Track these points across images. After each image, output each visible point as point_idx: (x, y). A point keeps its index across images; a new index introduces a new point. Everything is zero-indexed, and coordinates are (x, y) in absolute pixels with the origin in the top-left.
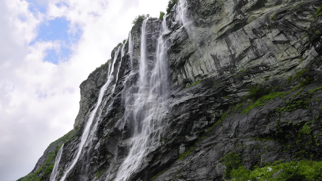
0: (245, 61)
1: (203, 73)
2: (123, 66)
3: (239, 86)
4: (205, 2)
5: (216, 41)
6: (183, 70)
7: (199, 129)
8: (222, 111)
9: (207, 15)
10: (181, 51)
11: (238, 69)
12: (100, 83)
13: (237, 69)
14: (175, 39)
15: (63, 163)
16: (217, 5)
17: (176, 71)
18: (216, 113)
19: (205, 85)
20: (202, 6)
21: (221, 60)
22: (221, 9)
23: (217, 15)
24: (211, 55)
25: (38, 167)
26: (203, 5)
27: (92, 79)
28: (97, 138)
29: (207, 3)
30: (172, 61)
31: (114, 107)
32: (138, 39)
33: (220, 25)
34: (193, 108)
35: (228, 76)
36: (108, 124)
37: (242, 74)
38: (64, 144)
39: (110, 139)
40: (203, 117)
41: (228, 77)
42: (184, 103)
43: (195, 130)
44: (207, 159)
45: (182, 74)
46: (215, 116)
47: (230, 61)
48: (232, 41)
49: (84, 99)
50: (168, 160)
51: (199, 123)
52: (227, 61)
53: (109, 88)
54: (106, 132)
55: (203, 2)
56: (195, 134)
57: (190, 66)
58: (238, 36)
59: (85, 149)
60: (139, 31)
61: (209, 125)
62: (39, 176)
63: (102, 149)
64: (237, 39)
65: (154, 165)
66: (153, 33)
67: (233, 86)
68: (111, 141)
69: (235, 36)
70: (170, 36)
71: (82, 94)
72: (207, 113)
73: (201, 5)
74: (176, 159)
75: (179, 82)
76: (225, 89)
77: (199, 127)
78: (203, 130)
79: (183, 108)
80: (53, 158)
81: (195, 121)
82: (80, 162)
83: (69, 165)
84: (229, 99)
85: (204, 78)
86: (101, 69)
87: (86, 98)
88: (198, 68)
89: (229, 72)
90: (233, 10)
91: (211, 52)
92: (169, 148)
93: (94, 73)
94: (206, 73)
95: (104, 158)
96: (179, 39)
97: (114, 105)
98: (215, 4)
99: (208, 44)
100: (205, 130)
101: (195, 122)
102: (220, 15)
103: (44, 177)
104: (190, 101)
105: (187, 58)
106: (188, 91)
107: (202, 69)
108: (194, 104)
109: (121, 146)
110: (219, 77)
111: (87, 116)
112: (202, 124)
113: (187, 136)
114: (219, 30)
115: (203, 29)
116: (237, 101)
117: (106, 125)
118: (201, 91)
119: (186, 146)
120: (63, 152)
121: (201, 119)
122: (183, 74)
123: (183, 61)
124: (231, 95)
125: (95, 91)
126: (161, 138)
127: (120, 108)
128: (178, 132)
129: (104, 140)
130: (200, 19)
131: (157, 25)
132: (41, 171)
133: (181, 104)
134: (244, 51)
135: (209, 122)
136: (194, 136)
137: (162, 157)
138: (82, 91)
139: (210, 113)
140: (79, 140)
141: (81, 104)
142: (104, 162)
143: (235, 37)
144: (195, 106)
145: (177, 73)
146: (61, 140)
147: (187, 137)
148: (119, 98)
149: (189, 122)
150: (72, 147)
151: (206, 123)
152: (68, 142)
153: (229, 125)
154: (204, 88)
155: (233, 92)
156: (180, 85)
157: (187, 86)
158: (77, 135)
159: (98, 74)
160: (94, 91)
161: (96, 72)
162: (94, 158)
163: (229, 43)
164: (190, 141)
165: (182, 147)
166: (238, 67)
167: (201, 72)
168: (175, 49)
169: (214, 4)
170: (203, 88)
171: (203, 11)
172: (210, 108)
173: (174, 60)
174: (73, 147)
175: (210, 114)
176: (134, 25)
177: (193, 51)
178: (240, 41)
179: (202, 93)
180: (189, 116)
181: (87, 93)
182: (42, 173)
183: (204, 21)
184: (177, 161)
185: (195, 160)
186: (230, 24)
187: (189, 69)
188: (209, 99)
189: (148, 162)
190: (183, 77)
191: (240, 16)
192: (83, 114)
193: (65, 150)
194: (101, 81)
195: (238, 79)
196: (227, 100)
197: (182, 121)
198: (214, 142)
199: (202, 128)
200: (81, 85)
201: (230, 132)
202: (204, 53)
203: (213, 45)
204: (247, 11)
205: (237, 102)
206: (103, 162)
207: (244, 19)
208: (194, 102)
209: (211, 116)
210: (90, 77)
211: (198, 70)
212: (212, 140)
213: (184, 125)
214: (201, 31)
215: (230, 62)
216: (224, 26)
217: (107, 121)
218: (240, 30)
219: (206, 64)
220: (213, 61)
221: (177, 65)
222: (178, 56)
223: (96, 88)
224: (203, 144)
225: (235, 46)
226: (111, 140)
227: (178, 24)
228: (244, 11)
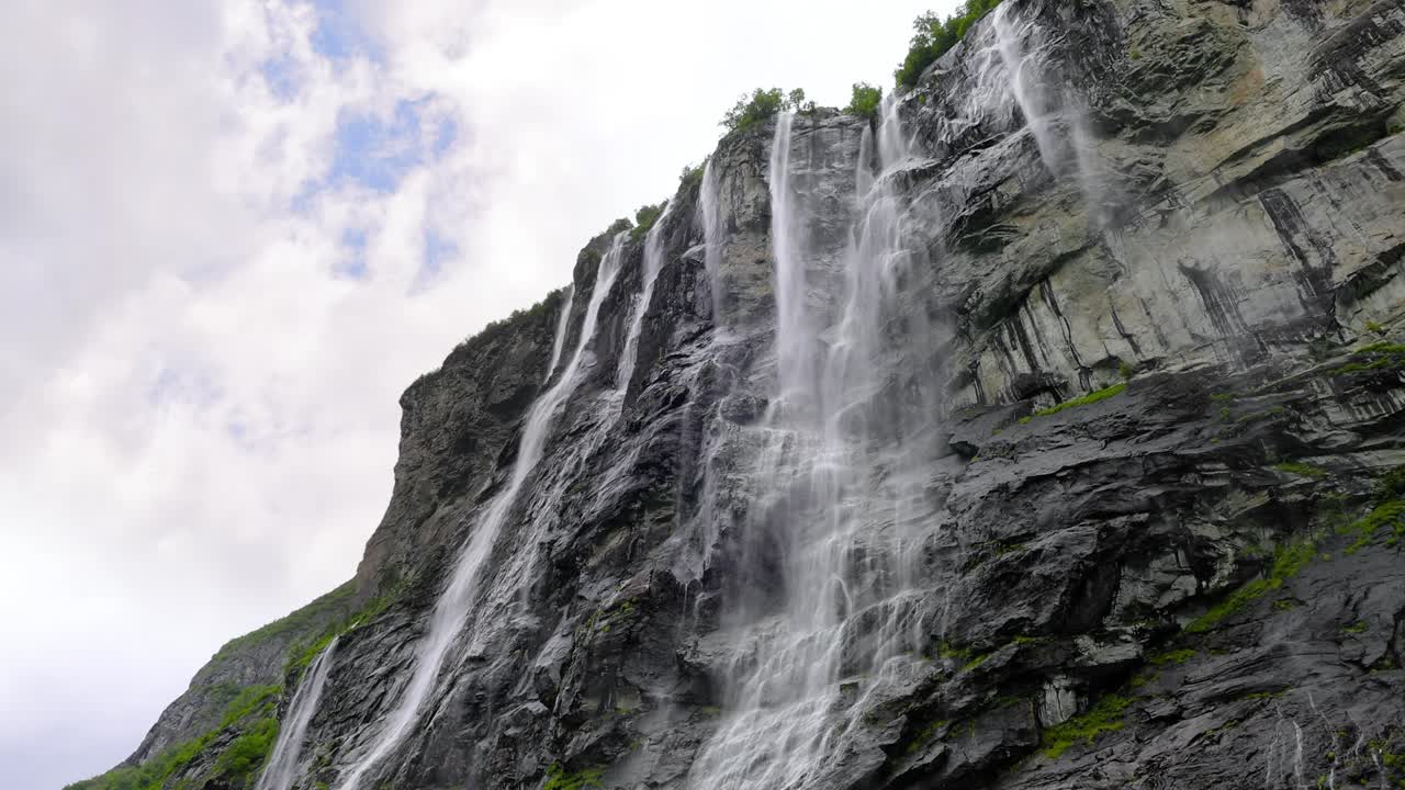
0: (1392, 302)
1: (1136, 349)
2: (665, 307)
3: (1367, 417)
4: (1148, 29)
5: (1206, 207)
6: (1011, 334)
7: (1147, 611)
8: (1269, 533)
9: (1157, 87)
10: (1007, 243)
11: (1348, 337)
12: (502, 391)
13: (1347, 340)
14: (980, 187)
15: (331, 727)
16: (1210, 45)
17: (973, 337)
18: (1239, 542)
19: (1165, 401)
20: (1129, 45)
21: (1243, 294)
22: (1230, 62)
23: (1208, 91)
24: (1184, 270)
25: (160, 745)
26: (1137, 43)
27: (462, 372)
28: (537, 620)
29: (1157, 32)
30: (951, 290)
31: (638, 479)
32: (749, 190)
33: (1230, 134)
34: (1108, 507)
35: (1295, 367)
36: (602, 555)
37: (1390, 362)
38: (337, 638)
39: (638, 619)
40: (1169, 553)
41: (1297, 373)
42: (1052, 477)
43: (1129, 614)
44: (1248, 759)
45: (1006, 351)
46: (1235, 555)
47: (1300, 297)
48: (1303, 208)
49: (418, 458)
50: (988, 747)
51: (1146, 582)
52: (1283, 301)
53: (578, 403)
54: (603, 592)
55: (1135, 28)
56: (1132, 635)
57: (1059, 314)
58: (1344, 187)
59: (468, 667)
60: (759, 158)
61: (1203, 599)
62: (185, 779)
63: (596, 666)
64: (1335, 197)
65: (913, 763)
66: (825, 170)
67: (1329, 414)
68: (642, 632)
69: (1325, 184)
70: (940, 178)
71: (408, 435)
72: (1191, 537)
73: (1124, 42)
74: (1030, 751)
75: (985, 389)
76: (1289, 429)
77: (1149, 602)
78: (1168, 617)
79: (1051, 502)
80: (259, 705)
81: (1126, 569)
82: (445, 725)
83: (361, 739)
84: (1313, 477)
85: (1140, 376)
86: (513, 331)
87: (425, 453)
88: (1103, 328)
89: (1301, 351)
90: (1308, 69)
91: (1180, 255)
92: (988, 689)
93: (476, 343)
94: (1151, 350)
95: (600, 712)
96: (999, 189)
97: (640, 468)
98: (1202, 41)
99: (1160, 217)
100: (1178, 621)
101: (1127, 571)
102: (1229, 92)
103: (216, 782)
104: (1086, 471)
105: (1041, 277)
106: (1060, 429)
107: (1129, 332)
108: (1115, 485)
109: (692, 660)
110: (1240, 373)
111: (461, 524)
112: (1164, 588)
113: (1086, 637)
114: (1225, 155)
115: (1134, 149)
116: (1365, 490)
117: (592, 562)
118: (1146, 428)
119: (1078, 691)
120: (331, 675)
121: (1156, 564)
122: (1014, 353)
123: (1019, 289)
124: (1321, 460)
125: (479, 424)
126: (928, 637)
127: (668, 488)
128: (1037, 613)
129: (605, 623)
130: (1118, 101)
131: (842, 139)
132: (197, 758)
133: (1035, 484)
134: (1383, 256)
135: (1204, 583)
136: (1126, 641)
137: (950, 728)
138: (410, 421)
139: (1209, 539)
140: (417, 626)
141: (403, 477)
142: (602, 731)
143: (1324, 189)
144: (1121, 495)
145: (977, 346)
146: (275, 635)
147: (1084, 642)
148: (665, 439)
149: (1090, 574)
150: (377, 655)
151: (1189, 584)
152: (356, 632)
153: (1347, 603)
154: (1160, 418)
155: (1334, 446)
156: (990, 401)
157: (1036, 408)
158: (406, 604)
159: (494, 352)
160: (471, 424)
161: (489, 342)
162: (524, 713)
163: (1286, 216)
164: (1103, 666)
165: (1057, 690)
166: (1349, 329)
167: (1119, 347)
168: (975, 234)
169: (1193, 37)
170: (1154, 417)
171: (1134, 66)
172: (1202, 514)
173: (963, 285)
174: (385, 655)
175: (1205, 543)
176: (726, 130)
177: (1077, 246)
178: (1358, 209)
179: (1149, 439)
180: (1092, 540)
181: (434, 432)
182: (198, 765)
183: (1139, 112)
184: (1037, 761)
185: (1173, 759)
186: (1287, 132)
187: (1052, 329)
188: (1197, 471)
189: (882, 747)
190: (1010, 368)
191: (1356, 95)
192: (408, 522)
193: (344, 668)
194: (509, 380)
195: (1362, 383)
196: (1303, 481)
197: (1053, 565)
198: (1266, 677)
199: (1162, 610)
200: (408, 392)
201: (1358, 636)
202: (1136, 261)
203: (1189, 222)
204: (1391, 72)
205: (1362, 493)
206: (596, 728)
207: (1377, 109)
208: (1114, 477)
209: (1214, 555)
210: (455, 362)
211: (1102, 337)
212: (1249, 668)
213: (1071, 580)
214: (1123, 159)
215: (1304, 303)
216: (1256, 137)
217: (600, 540)
218: (1352, 158)
219: (1152, 311)
220: (1193, 298)
221: (980, 309)
222: (988, 264)
223: (482, 408)
224: (1194, 687)
225: (1328, 233)
226: (641, 625)
227: (985, 125)
228: (1380, 72)
